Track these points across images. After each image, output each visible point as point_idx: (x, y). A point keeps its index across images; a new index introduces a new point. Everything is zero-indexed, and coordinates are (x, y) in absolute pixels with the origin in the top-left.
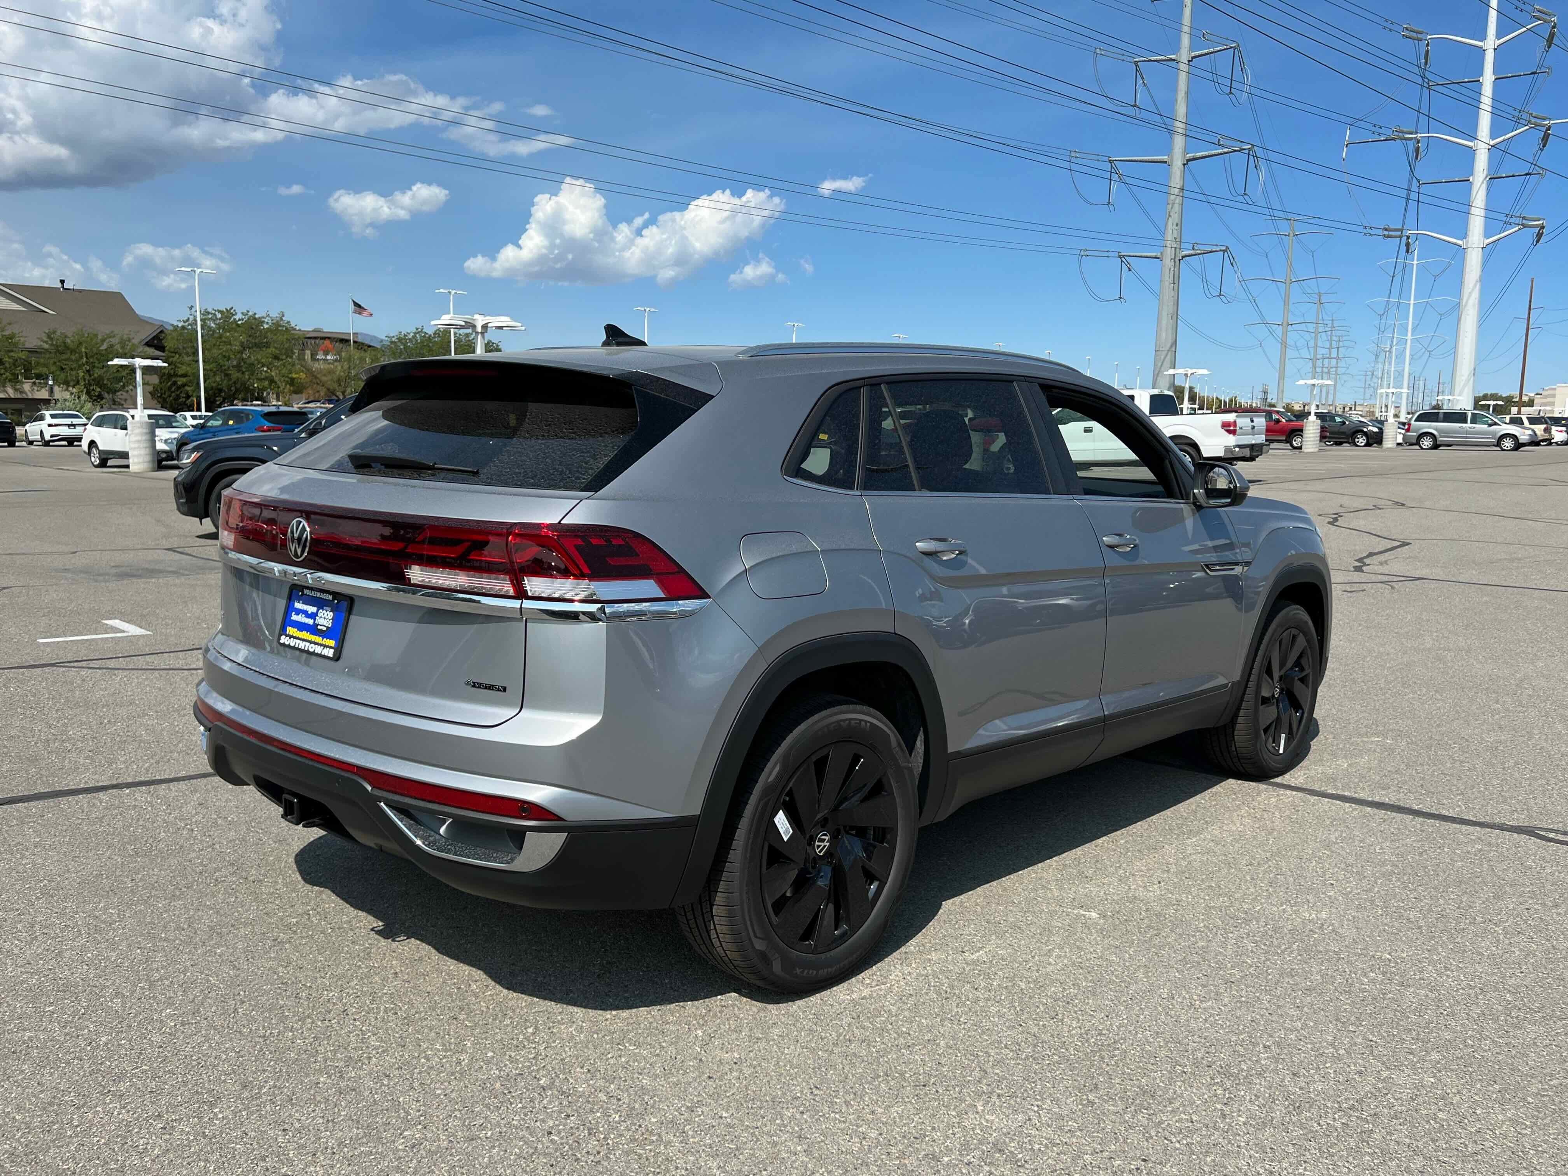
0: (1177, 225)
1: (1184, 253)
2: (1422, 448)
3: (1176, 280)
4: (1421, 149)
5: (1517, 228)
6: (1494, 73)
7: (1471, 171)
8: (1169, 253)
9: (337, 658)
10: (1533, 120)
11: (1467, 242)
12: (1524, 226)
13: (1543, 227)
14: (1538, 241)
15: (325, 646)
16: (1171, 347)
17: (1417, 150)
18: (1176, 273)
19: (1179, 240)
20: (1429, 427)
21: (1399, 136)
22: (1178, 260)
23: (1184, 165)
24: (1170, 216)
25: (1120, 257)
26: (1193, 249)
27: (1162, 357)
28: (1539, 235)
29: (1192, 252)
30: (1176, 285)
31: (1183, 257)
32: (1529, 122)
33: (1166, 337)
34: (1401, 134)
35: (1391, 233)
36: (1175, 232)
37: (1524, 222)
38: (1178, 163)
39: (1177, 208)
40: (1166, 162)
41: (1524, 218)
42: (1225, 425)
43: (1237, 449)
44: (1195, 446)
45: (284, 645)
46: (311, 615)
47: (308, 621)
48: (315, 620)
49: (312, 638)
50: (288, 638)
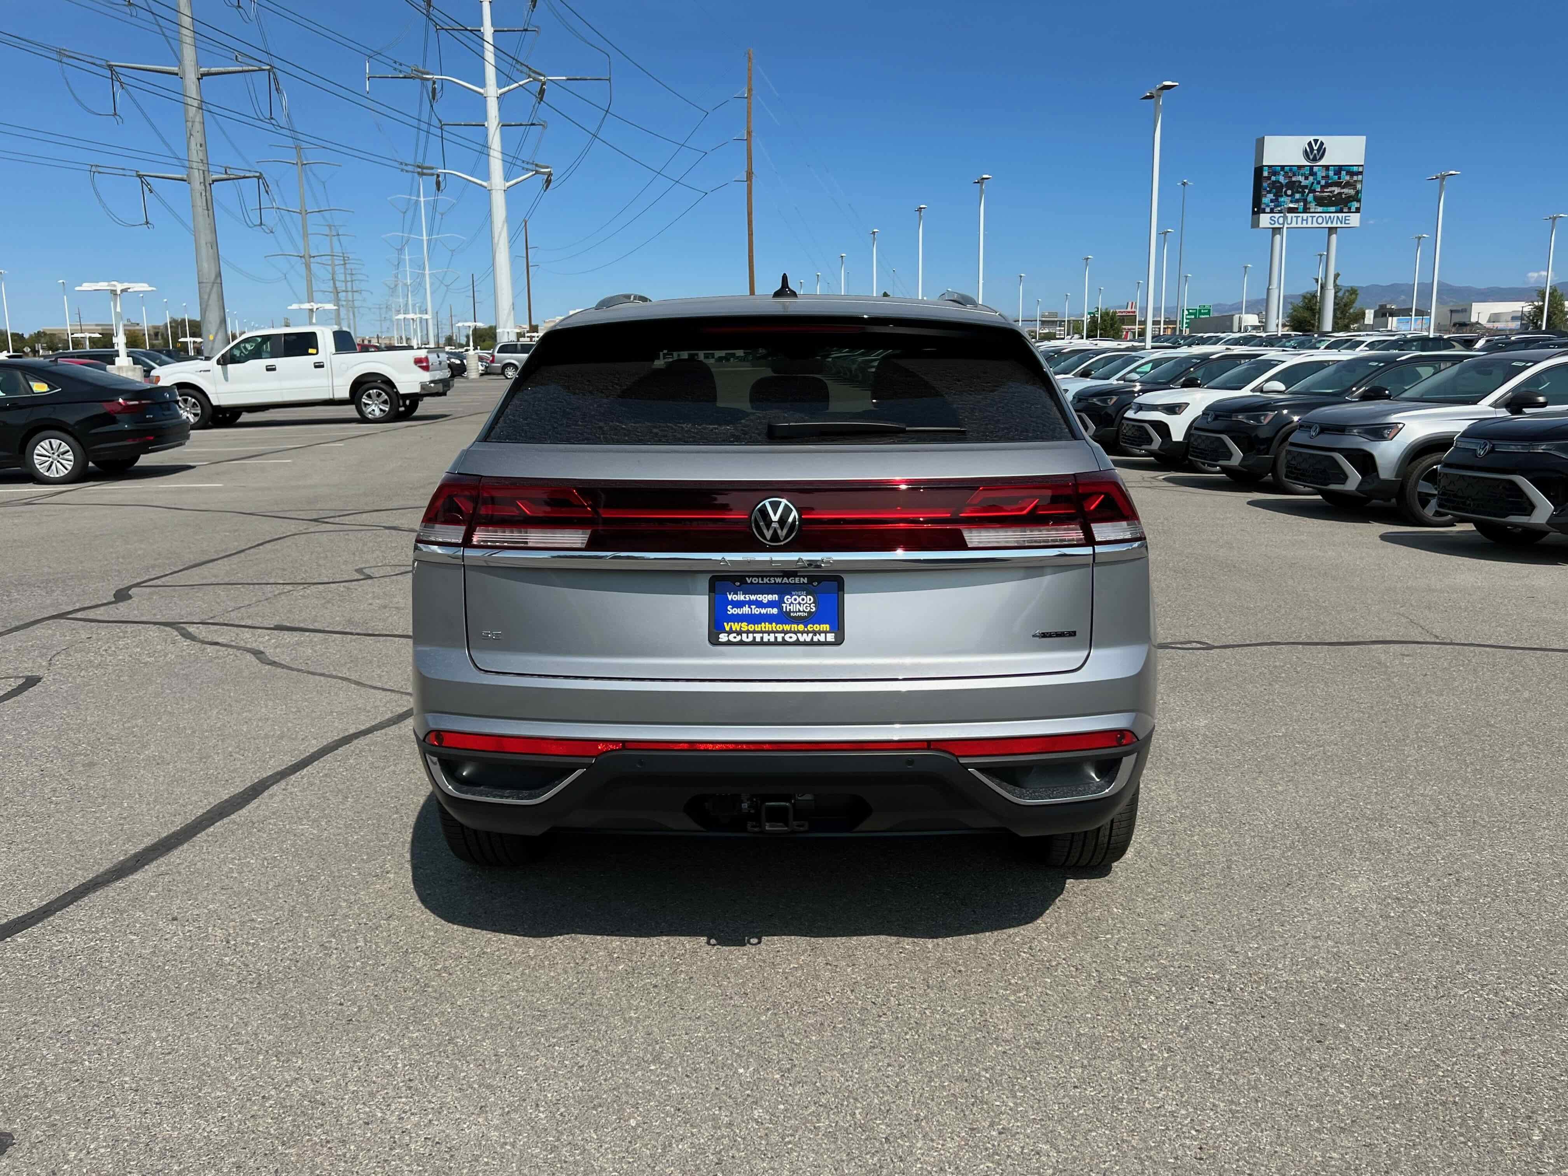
0: (201, 145)
1: (215, 177)
2: (507, 378)
3: (209, 206)
4: (437, 91)
5: (531, 174)
6: (492, 25)
7: (486, 118)
8: (197, 176)
10: (533, 75)
11: (491, 184)
12: (537, 172)
13: (550, 174)
14: (547, 187)
15: (817, 633)
16: (216, 277)
17: (434, 90)
18: (209, 197)
19: (205, 162)
20: (510, 358)
21: (417, 76)
22: (209, 184)
23: (199, 79)
24: (191, 135)
25: (139, 176)
26: (226, 173)
27: (208, 290)
28: (548, 182)
29: (225, 176)
30: (211, 212)
31: (214, 181)
32: (530, 77)
33: (208, 267)
34: (420, 74)
35: (425, 171)
36: (200, 153)
37: (537, 169)
38: (191, 77)
39: (198, 126)
40: (177, 74)
41: (537, 165)
42: (418, 361)
43: (432, 385)
44: (389, 383)
45: (729, 643)
46: (771, 604)
47: (763, 611)
48: (780, 608)
49: (787, 627)
50: (735, 635)
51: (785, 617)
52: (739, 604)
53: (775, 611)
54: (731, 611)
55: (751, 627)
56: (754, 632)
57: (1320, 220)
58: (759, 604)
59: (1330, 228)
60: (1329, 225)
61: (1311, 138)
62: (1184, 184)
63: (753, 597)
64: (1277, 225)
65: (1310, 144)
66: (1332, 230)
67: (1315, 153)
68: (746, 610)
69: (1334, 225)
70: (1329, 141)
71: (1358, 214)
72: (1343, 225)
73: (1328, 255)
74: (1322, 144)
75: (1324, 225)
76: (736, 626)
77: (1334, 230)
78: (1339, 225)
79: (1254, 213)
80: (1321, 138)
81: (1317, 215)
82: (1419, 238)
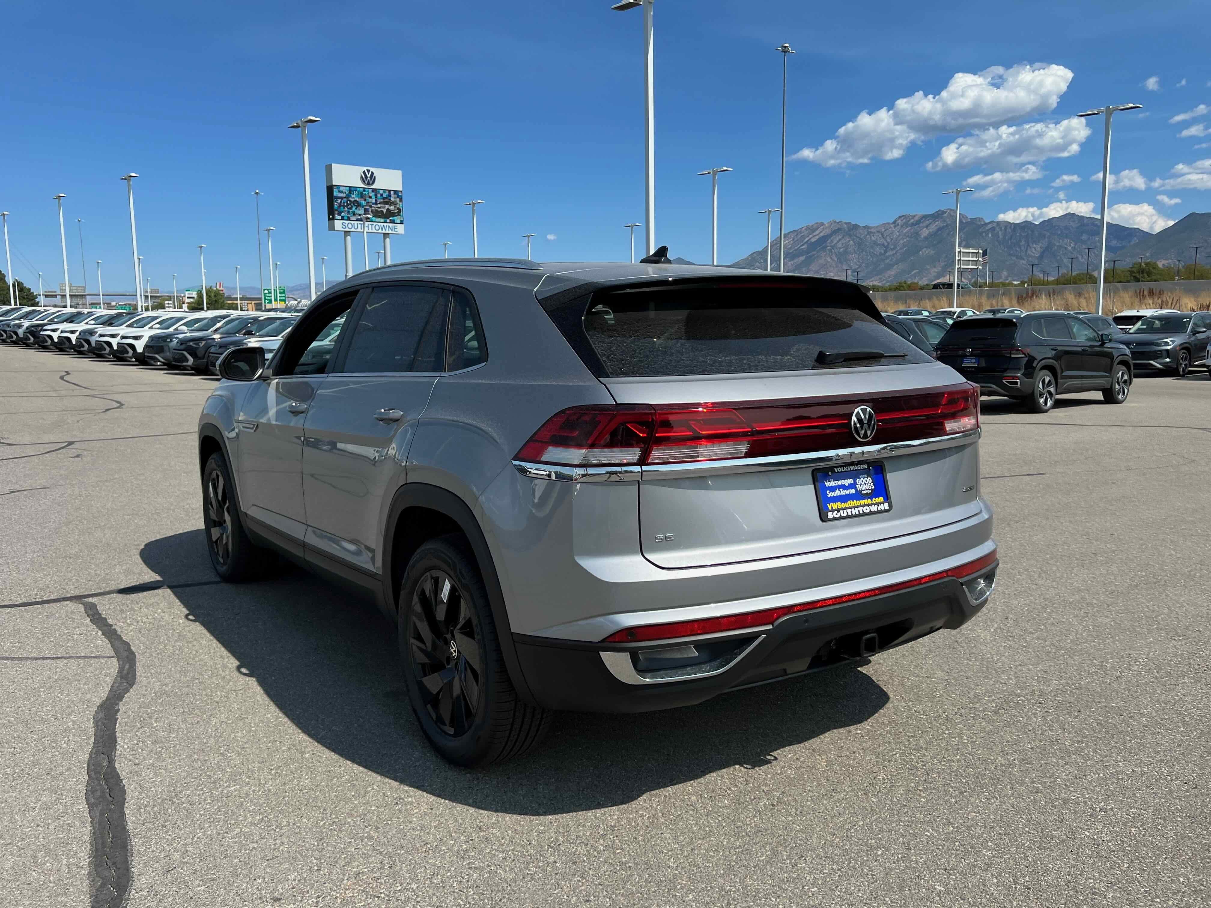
9: (890, 506)
15: (878, 504)
45: (834, 519)
46: (851, 486)
47: (847, 492)
48: (856, 489)
49: (862, 502)
50: (836, 512)
51: (859, 496)
52: (833, 489)
53: (853, 491)
54: (830, 494)
55: (844, 505)
56: (846, 508)
57: (377, 227)
58: (844, 487)
59: (384, 234)
60: (384, 231)
61: (365, 169)
62: (257, 193)
63: (840, 483)
64: (347, 229)
65: (364, 172)
66: (386, 235)
67: (369, 179)
68: (837, 493)
69: (387, 232)
70: (377, 172)
71: (402, 225)
72: (393, 232)
73: (385, 253)
74: (372, 173)
75: (380, 231)
76: (835, 506)
77: (387, 236)
78: (390, 232)
79: (329, 219)
80: (372, 169)
81: (375, 224)
82: (445, 244)
